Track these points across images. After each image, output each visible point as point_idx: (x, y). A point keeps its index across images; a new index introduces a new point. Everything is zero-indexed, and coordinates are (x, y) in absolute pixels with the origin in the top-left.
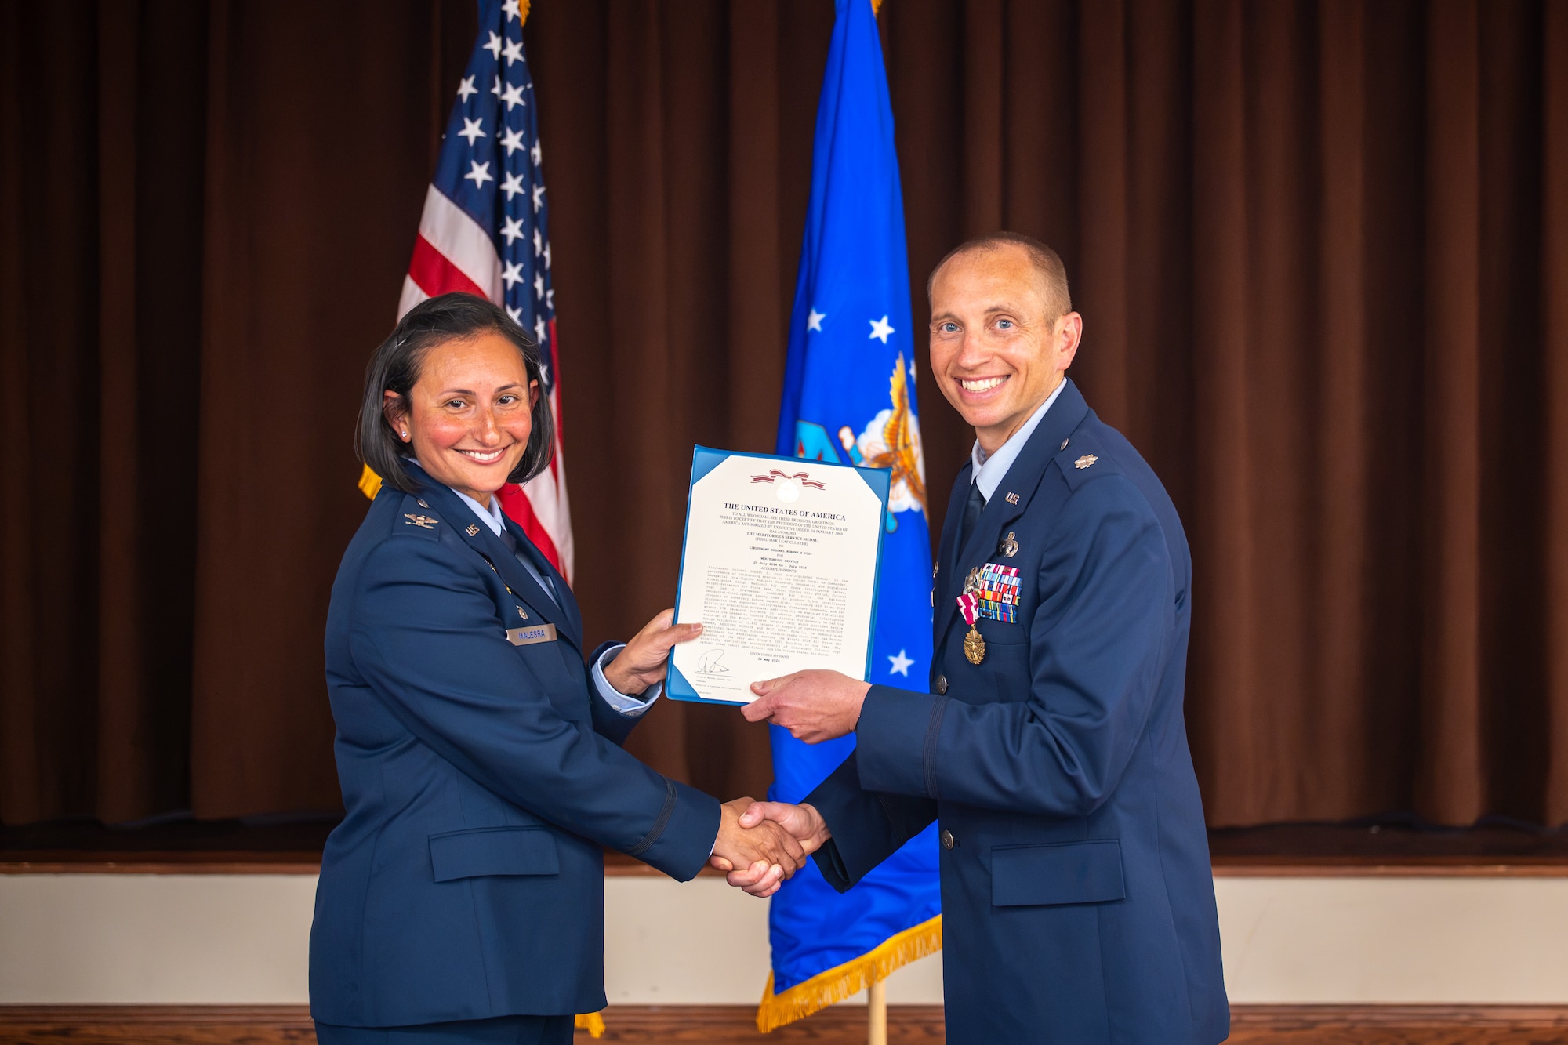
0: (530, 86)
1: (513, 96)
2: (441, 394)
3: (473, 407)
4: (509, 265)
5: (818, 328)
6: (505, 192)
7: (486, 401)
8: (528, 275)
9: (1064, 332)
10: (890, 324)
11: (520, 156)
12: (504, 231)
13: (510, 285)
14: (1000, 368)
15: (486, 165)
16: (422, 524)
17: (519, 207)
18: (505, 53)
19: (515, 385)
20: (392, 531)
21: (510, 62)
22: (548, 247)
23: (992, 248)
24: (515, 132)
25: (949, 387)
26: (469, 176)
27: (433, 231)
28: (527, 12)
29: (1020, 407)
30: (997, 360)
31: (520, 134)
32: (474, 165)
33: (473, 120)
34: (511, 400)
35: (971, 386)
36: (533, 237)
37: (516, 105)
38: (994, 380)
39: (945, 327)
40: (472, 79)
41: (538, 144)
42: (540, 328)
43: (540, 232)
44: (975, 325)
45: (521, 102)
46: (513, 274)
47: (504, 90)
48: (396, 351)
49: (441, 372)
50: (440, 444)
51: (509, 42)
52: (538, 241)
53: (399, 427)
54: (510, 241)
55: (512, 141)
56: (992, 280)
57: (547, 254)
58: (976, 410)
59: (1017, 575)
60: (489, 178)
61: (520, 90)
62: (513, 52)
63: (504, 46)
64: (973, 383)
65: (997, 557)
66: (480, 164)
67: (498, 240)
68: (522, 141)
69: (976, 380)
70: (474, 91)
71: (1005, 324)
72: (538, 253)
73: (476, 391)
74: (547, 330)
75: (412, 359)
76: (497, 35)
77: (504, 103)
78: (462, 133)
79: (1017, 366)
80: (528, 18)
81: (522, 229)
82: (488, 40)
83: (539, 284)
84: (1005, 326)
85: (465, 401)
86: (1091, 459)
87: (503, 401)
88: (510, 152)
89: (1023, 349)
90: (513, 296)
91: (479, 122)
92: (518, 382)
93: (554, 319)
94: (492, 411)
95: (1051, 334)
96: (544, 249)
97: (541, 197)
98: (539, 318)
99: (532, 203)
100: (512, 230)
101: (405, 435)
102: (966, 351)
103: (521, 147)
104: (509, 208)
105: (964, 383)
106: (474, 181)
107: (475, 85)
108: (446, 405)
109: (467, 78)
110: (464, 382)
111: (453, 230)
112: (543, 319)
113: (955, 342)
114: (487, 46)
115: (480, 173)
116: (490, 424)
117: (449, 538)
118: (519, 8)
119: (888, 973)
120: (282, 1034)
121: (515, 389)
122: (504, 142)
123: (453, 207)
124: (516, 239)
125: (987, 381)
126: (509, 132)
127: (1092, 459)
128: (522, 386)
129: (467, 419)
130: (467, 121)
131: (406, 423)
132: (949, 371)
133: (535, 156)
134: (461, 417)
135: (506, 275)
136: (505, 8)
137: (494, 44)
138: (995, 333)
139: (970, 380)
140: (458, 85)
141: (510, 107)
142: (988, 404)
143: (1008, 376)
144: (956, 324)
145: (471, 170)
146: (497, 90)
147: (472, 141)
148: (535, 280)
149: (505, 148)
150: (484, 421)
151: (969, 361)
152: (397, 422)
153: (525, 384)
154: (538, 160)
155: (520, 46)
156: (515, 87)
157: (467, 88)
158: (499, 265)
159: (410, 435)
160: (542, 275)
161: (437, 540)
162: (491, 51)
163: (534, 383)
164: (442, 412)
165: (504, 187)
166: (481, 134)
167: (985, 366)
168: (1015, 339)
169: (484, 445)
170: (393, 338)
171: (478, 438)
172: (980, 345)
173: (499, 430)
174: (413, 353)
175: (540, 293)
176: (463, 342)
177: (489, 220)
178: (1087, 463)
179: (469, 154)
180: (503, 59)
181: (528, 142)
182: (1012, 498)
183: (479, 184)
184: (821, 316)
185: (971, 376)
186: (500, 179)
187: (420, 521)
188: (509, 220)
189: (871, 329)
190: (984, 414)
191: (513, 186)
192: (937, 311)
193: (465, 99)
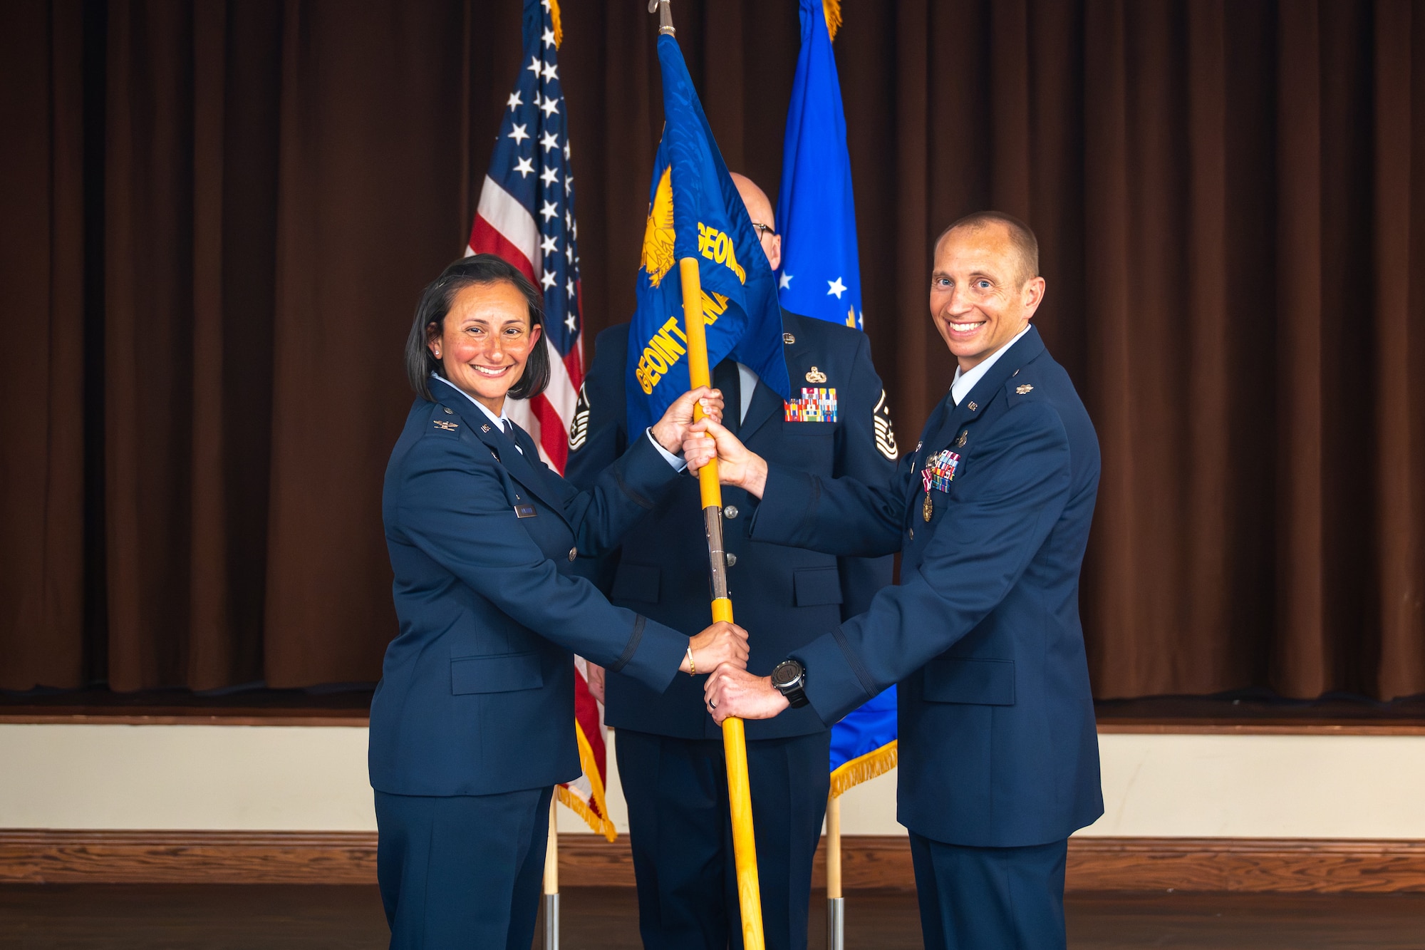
0: (562, 98)
1: (550, 107)
2: (464, 322)
3: (487, 333)
4: (547, 238)
5: (787, 286)
6: (544, 181)
7: (496, 330)
8: (561, 245)
9: (1031, 290)
10: (843, 283)
11: (555, 152)
12: (543, 212)
13: (547, 253)
14: (977, 316)
15: (529, 161)
16: (446, 426)
17: (555, 193)
18: (544, 73)
19: (519, 321)
20: (423, 434)
21: (548, 80)
22: (575, 224)
23: (981, 226)
24: (551, 134)
25: (941, 324)
26: (517, 169)
27: (489, 211)
28: (561, 41)
29: (991, 345)
30: (976, 310)
31: (555, 136)
32: (521, 160)
33: (519, 126)
34: (516, 332)
35: (956, 327)
36: (565, 216)
37: (553, 114)
38: (973, 324)
39: (941, 281)
40: (518, 94)
41: (568, 144)
42: (570, 287)
43: (570, 213)
44: (962, 284)
45: (555, 111)
46: (549, 245)
47: (543, 102)
48: (436, 292)
49: (466, 307)
50: (461, 360)
51: (547, 65)
52: (568, 219)
53: (434, 347)
54: (547, 219)
55: (549, 142)
56: (978, 252)
57: (575, 229)
58: (959, 344)
59: (957, 460)
60: (531, 170)
61: (555, 102)
62: (550, 72)
63: (543, 67)
64: (957, 325)
65: (952, 446)
66: (525, 159)
67: (538, 218)
68: (556, 141)
69: (960, 324)
70: (520, 102)
71: (985, 285)
72: (568, 229)
73: (489, 322)
74: (574, 288)
75: (447, 296)
76: (538, 59)
77: (544, 112)
78: (512, 135)
79: (991, 316)
80: (561, 45)
81: (556, 210)
82: (531, 63)
83: (569, 253)
84: (985, 286)
85: (482, 329)
86: (1027, 388)
87: (509, 332)
88: (548, 149)
89: (995, 303)
90: (549, 262)
91: (524, 127)
92: (521, 319)
93: (579, 280)
94: (500, 337)
95: (1019, 292)
96: (572, 226)
97: (571, 184)
98: (569, 279)
99: (564, 189)
100: (549, 211)
101: (438, 353)
102: (953, 302)
103: (555, 146)
104: (546, 194)
105: (951, 324)
106: (520, 172)
107: (520, 98)
108: (468, 330)
109: (514, 93)
110: (480, 315)
111: (504, 212)
112: (572, 280)
113: (948, 293)
114: (531, 68)
115: (525, 167)
116: (497, 346)
117: (466, 436)
118: (554, 38)
119: (843, 792)
120: (348, 855)
121: (518, 325)
122: (543, 142)
123: (504, 193)
124: (552, 218)
125: (968, 325)
126: (547, 134)
127: (1029, 388)
128: (524, 323)
129: (481, 342)
130: (515, 126)
131: (438, 344)
132: (941, 314)
133: (566, 153)
134: (477, 339)
135: (544, 246)
136: (544, 38)
137: (536, 66)
138: (976, 290)
139: (955, 323)
140: (508, 98)
141: (548, 114)
142: (968, 341)
143: (984, 322)
144: (950, 281)
145: (518, 164)
146: (537, 102)
147: (518, 142)
148: (566, 249)
149: (544, 146)
150: (493, 344)
151: (956, 309)
152: (432, 343)
154: (568, 156)
155: (555, 68)
156: (551, 100)
157: (514, 100)
158: (539, 237)
159: (441, 354)
160: (571, 246)
161: (457, 440)
162: (533, 72)
164: (464, 335)
165: (543, 177)
166: (526, 136)
167: (967, 314)
168: (991, 296)
169: (492, 362)
170: (435, 282)
171: (487, 356)
172: (963, 299)
173: (503, 352)
174: (449, 292)
175: (570, 259)
177: (532, 203)
178: (1024, 391)
179: (519, 150)
180: (542, 77)
181: (560, 142)
182: (972, 406)
183: (524, 175)
184: (790, 278)
185: (956, 321)
186: (540, 171)
187: (445, 424)
188: (546, 203)
189: (829, 288)
190: (964, 348)
191: (549, 176)
192: (937, 270)
193: (513, 109)
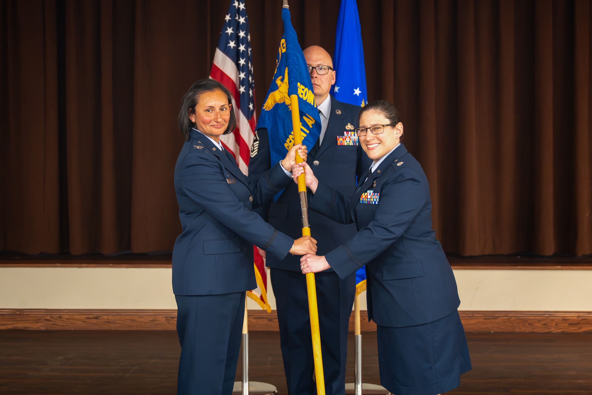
0: (247, 17)
1: (242, 20)
2: (205, 107)
3: (214, 111)
4: (241, 73)
5: (337, 91)
6: (240, 50)
7: (218, 110)
8: (247, 76)
10: (360, 90)
11: (244, 38)
12: (239, 62)
13: (241, 79)
15: (234, 42)
16: (199, 148)
17: (244, 55)
18: (239, 7)
19: (226, 105)
20: (190, 151)
21: (241, 9)
22: (252, 67)
24: (243, 31)
27: (218, 62)
33: (230, 28)
34: (225, 109)
36: (248, 64)
40: (229, 15)
41: (249, 35)
42: (251, 92)
43: (250, 63)
45: (244, 22)
46: (242, 75)
47: (239, 18)
48: (190, 96)
49: (205, 101)
50: (205, 123)
51: (241, 3)
52: (250, 65)
53: (192, 118)
54: (241, 65)
55: (242, 34)
57: (252, 69)
60: (235, 45)
61: (244, 18)
62: (242, 6)
63: (239, 4)
66: (232, 41)
67: (238, 65)
68: (245, 34)
70: (230, 18)
72: (250, 69)
73: (215, 107)
74: (253, 93)
75: (195, 98)
76: (237, 1)
77: (240, 22)
78: (227, 32)
81: (245, 61)
82: (234, 3)
83: (250, 79)
85: (211, 110)
87: (222, 110)
88: (241, 37)
90: (242, 82)
91: (232, 28)
92: (226, 104)
93: (254, 90)
94: (219, 113)
96: (251, 68)
97: (250, 51)
98: (250, 89)
99: (248, 53)
100: (242, 62)
101: (193, 120)
103: (244, 36)
104: (241, 55)
106: (230, 46)
107: (230, 17)
108: (206, 111)
109: (228, 15)
110: (211, 104)
111: (224, 62)
112: (252, 89)
114: (234, 5)
115: (232, 44)
116: (219, 116)
117: (207, 152)
119: (361, 293)
120: (165, 319)
121: (226, 106)
122: (239, 34)
123: (224, 55)
124: (243, 64)
126: (241, 31)
129: (212, 115)
130: (228, 28)
131: (193, 117)
134: (210, 114)
135: (240, 76)
137: (236, 4)
140: (225, 17)
141: (241, 23)
145: (229, 43)
146: (237, 18)
147: (229, 34)
148: (249, 77)
149: (240, 36)
150: (217, 115)
153: (228, 105)
154: (249, 40)
155: (244, 4)
156: (243, 17)
157: (228, 18)
158: (238, 72)
159: (195, 121)
160: (251, 76)
161: (203, 152)
162: (235, 6)
163: (231, 105)
164: (205, 113)
165: (239, 48)
166: (232, 32)
170: (189, 92)
171: (216, 120)
173: (221, 118)
174: (196, 96)
175: (251, 81)
176: (211, 93)
177: (235, 58)
179: (229, 38)
181: (246, 34)
183: (232, 47)
184: (338, 88)
186: (238, 46)
187: (198, 147)
188: (241, 59)
189: (354, 92)
191: (242, 48)
193: (227, 21)
